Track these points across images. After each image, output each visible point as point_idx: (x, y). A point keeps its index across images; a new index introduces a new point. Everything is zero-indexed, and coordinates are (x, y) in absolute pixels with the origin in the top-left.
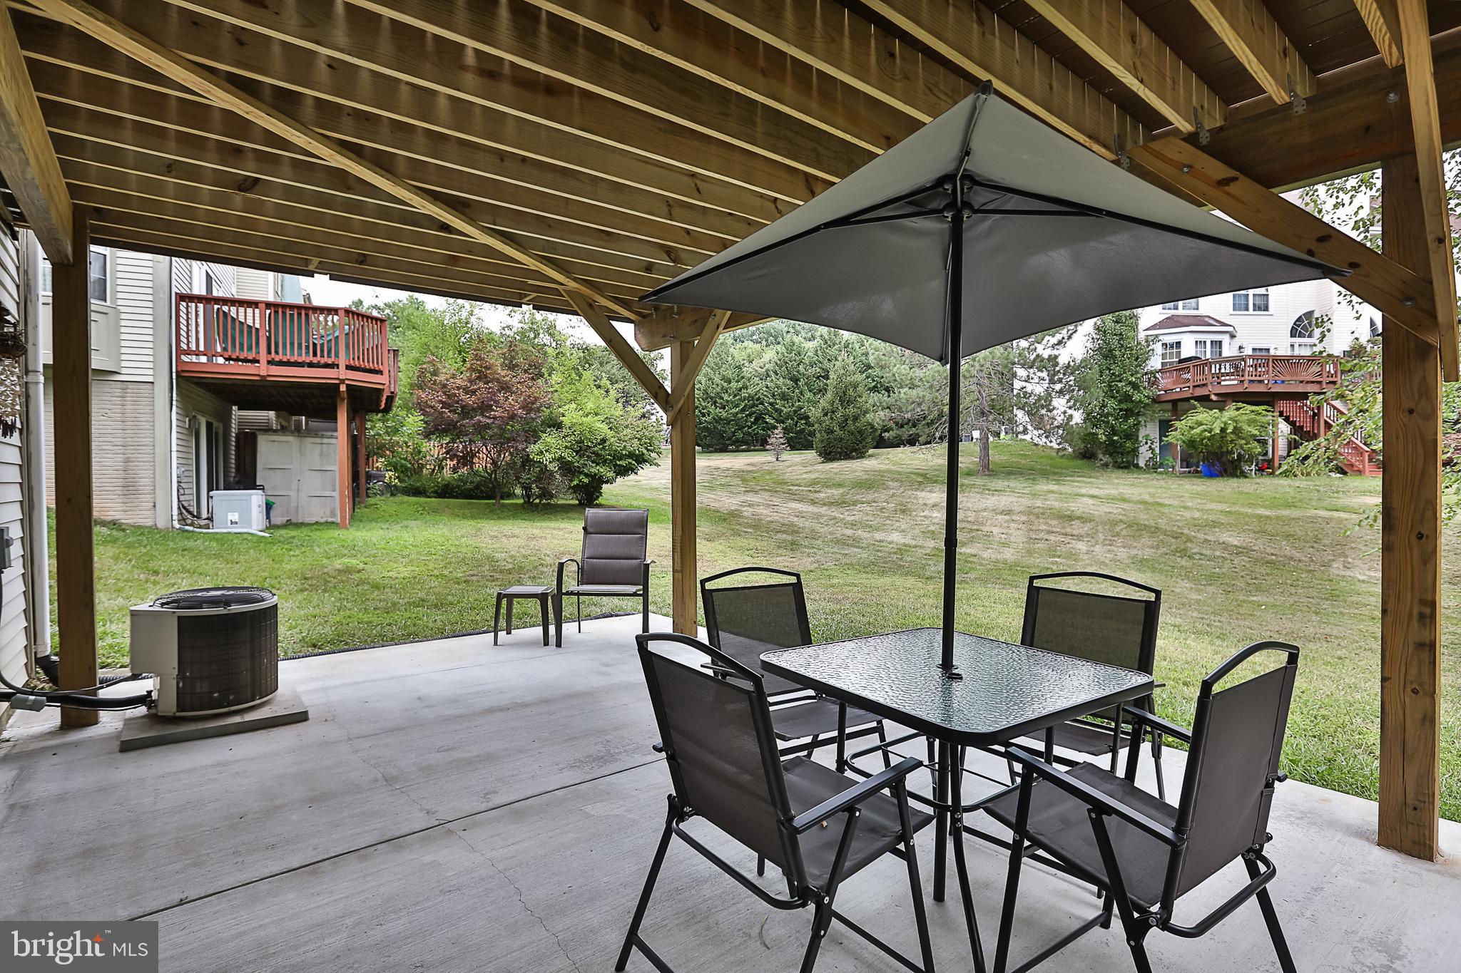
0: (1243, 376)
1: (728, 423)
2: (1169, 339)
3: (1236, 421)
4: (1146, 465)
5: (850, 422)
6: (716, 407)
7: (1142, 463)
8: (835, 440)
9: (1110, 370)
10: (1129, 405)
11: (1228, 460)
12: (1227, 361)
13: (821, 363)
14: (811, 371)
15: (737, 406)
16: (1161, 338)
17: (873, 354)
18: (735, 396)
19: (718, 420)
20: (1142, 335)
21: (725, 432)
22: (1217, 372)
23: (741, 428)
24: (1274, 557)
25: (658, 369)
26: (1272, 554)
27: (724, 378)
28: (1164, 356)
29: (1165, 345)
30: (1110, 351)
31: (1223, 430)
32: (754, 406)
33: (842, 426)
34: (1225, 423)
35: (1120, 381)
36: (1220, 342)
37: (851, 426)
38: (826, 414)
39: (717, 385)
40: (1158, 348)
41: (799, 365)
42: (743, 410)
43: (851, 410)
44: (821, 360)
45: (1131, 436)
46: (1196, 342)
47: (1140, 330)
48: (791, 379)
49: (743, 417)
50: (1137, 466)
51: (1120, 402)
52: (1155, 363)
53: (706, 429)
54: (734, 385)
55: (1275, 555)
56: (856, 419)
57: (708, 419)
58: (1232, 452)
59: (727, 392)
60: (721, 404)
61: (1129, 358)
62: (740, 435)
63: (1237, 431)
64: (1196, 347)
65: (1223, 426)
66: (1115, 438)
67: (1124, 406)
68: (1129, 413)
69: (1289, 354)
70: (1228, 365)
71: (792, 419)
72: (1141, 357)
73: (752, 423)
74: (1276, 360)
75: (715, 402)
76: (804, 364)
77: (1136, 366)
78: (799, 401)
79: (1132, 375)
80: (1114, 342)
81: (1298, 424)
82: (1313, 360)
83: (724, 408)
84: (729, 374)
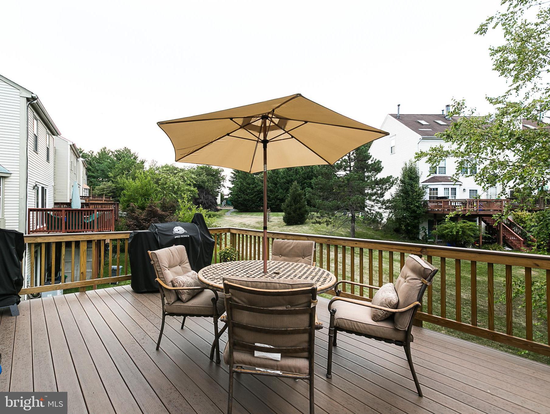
0: (466, 208)
1: (249, 201)
2: (432, 187)
3: (463, 228)
4: (422, 238)
5: (297, 210)
6: (244, 195)
7: (420, 238)
8: (292, 217)
9: (407, 199)
10: (415, 214)
11: (460, 244)
12: (459, 201)
13: (286, 177)
14: (282, 181)
15: (252, 194)
16: (429, 186)
17: (308, 194)
18: (252, 190)
19: (245, 200)
20: (421, 185)
21: (248, 205)
22: (454, 205)
23: (254, 203)
24: (482, 307)
25: (222, 175)
26: (482, 306)
27: (248, 183)
28: (430, 194)
29: (431, 189)
30: (407, 191)
31: (457, 232)
32: (259, 194)
33: (295, 211)
34: (458, 230)
35: (411, 205)
36: (455, 189)
37: (298, 212)
38: (288, 207)
39: (245, 186)
40: (428, 191)
41: (277, 178)
42: (255, 196)
43: (298, 205)
44: (286, 176)
45: (416, 227)
46: (445, 188)
47: (420, 183)
48: (274, 184)
49: (255, 199)
50: (418, 239)
51: (411, 213)
52: (427, 197)
53: (240, 203)
54: (251, 186)
55: (483, 306)
56: (300, 209)
57: (241, 199)
58: (461, 241)
59: (249, 189)
60: (246, 193)
61: (415, 196)
62: (253, 206)
63: (464, 232)
64: (445, 191)
65: (457, 231)
66: (409, 228)
67: (412, 215)
68: (416, 218)
69: (486, 199)
70: (459, 203)
71: (274, 200)
72: (420, 195)
73: (258, 201)
74: (481, 201)
75: (244, 193)
76: (279, 178)
77: (418, 199)
78: (277, 193)
79: (417, 202)
80: (409, 188)
81: (490, 225)
82: (497, 201)
83: (247, 195)
84: (249, 181)
